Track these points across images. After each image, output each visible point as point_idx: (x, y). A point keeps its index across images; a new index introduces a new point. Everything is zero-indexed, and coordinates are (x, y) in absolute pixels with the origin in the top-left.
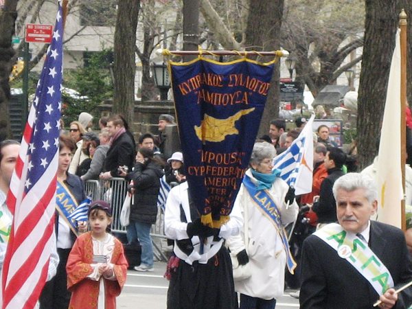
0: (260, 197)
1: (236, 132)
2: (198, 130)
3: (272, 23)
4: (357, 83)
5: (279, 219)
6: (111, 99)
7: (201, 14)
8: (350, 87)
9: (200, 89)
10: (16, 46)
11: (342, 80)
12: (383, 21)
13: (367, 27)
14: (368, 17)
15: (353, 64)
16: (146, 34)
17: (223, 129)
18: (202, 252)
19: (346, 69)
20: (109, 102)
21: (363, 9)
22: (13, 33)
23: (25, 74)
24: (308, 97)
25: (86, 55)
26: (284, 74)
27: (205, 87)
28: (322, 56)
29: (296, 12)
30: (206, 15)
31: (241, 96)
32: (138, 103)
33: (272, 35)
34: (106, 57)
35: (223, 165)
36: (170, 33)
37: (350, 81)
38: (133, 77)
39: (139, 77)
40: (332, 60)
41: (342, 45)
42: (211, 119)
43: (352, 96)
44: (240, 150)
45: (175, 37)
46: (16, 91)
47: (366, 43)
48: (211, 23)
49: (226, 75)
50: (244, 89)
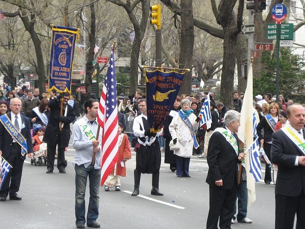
0: (185, 119)
1: (168, 98)
2: (154, 96)
3: (189, 56)
4: (220, 78)
5: (191, 128)
6: (129, 84)
7: (162, 52)
8: (218, 79)
9: (156, 81)
10: (94, 65)
11: (215, 77)
12: (230, 54)
13: (224, 57)
14: (225, 53)
15: (219, 71)
16: (142, 60)
17: (163, 97)
18: (149, 141)
19: (216, 73)
20: (128, 85)
21: (223, 51)
22: (93, 59)
23: (97, 75)
24: (202, 84)
25: (120, 67)
26: (194, 75)
27: (158, 81)
28: (207, 68)
29: (197, 52)
30: (164, 53)
31: (171, 85)
32: (139, 85)
33: (189, 60)
34: (127, 69)
35: (162, 110)
36: (151, 59)
37: (218, 77)
38: (137, 76)
39: (139, 76)
40: (211, 70)
41: (215, 64)
42: (159, 93)
43: (219, 83)
44: (168, 105)
45: (153, 61)
46: (94, 81)
47: (224, 63)
48: (167, 55)
49: (167, 77)
50: (173, 82)
